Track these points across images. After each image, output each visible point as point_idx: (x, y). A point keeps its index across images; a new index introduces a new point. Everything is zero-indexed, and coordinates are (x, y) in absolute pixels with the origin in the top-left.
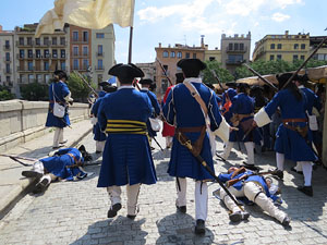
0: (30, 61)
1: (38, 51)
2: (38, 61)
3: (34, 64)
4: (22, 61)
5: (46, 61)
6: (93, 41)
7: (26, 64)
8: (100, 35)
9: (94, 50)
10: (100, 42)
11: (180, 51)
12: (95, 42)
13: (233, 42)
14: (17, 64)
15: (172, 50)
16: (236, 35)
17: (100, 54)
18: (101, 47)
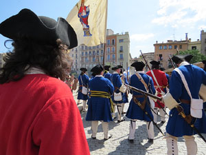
0: (86, 58)
1: (90, 52)
2: (90, 57)
3: (88, 58)
4: (82, 58)
5: (94, 57)
6: (118, 44)
7: (84, 59)
8: (121, 41)
9: (118, 49)
10: (121, 44)
11: (170, 45)
12: (119, 45)
15: (165, 45)
17: (121, 51)
18: (121, 47)
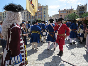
3: (30, 17)
4: (27, 16)
7: (28, 17)
8: (45, 9)
9: (43, 13)
11: (65, 11)
12: (43, 11)
13: (81, 7)
14: (27, 17)
15: (63, 11)
16: (82, 5)
17: (44, 14)
18: (45, 12)
